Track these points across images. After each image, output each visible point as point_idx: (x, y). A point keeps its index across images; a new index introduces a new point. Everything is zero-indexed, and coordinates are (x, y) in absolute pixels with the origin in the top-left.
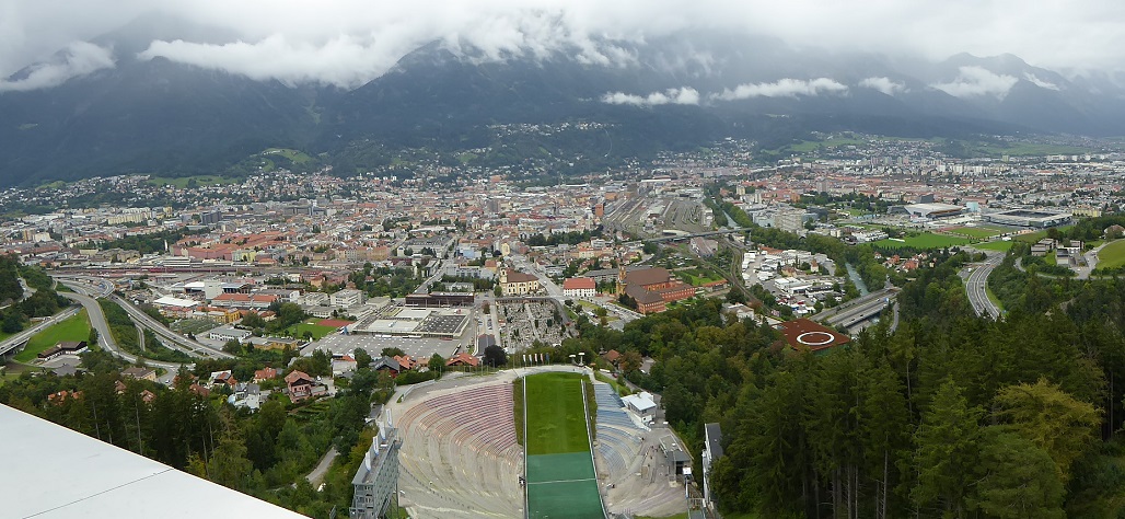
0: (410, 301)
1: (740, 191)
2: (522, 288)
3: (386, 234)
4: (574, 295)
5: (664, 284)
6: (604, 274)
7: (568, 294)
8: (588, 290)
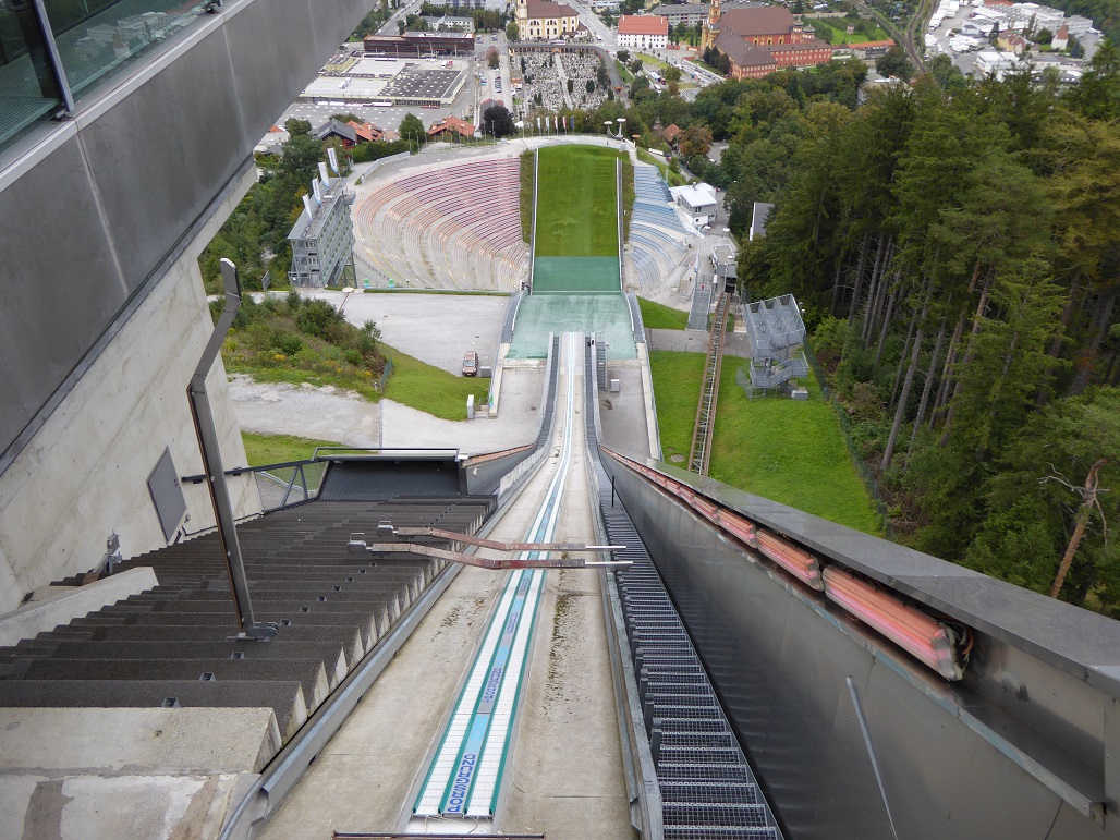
2: (552, 28)
4: (632, 44)
5: (782, 38)
6: (684, 12)
7: (624, 42)
8: (656, 38)
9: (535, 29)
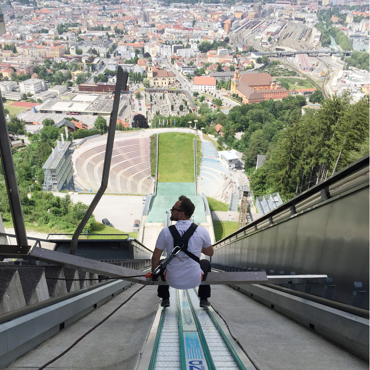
0: (82, 89)
1: (349, 19)
2: (164, 82)
3: (60, 36)
4: (200, 89)
5: (267, 87)
6: (224, 75)
7: (196, 88)
8: (211, 87)
9: (156, 82)
